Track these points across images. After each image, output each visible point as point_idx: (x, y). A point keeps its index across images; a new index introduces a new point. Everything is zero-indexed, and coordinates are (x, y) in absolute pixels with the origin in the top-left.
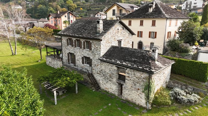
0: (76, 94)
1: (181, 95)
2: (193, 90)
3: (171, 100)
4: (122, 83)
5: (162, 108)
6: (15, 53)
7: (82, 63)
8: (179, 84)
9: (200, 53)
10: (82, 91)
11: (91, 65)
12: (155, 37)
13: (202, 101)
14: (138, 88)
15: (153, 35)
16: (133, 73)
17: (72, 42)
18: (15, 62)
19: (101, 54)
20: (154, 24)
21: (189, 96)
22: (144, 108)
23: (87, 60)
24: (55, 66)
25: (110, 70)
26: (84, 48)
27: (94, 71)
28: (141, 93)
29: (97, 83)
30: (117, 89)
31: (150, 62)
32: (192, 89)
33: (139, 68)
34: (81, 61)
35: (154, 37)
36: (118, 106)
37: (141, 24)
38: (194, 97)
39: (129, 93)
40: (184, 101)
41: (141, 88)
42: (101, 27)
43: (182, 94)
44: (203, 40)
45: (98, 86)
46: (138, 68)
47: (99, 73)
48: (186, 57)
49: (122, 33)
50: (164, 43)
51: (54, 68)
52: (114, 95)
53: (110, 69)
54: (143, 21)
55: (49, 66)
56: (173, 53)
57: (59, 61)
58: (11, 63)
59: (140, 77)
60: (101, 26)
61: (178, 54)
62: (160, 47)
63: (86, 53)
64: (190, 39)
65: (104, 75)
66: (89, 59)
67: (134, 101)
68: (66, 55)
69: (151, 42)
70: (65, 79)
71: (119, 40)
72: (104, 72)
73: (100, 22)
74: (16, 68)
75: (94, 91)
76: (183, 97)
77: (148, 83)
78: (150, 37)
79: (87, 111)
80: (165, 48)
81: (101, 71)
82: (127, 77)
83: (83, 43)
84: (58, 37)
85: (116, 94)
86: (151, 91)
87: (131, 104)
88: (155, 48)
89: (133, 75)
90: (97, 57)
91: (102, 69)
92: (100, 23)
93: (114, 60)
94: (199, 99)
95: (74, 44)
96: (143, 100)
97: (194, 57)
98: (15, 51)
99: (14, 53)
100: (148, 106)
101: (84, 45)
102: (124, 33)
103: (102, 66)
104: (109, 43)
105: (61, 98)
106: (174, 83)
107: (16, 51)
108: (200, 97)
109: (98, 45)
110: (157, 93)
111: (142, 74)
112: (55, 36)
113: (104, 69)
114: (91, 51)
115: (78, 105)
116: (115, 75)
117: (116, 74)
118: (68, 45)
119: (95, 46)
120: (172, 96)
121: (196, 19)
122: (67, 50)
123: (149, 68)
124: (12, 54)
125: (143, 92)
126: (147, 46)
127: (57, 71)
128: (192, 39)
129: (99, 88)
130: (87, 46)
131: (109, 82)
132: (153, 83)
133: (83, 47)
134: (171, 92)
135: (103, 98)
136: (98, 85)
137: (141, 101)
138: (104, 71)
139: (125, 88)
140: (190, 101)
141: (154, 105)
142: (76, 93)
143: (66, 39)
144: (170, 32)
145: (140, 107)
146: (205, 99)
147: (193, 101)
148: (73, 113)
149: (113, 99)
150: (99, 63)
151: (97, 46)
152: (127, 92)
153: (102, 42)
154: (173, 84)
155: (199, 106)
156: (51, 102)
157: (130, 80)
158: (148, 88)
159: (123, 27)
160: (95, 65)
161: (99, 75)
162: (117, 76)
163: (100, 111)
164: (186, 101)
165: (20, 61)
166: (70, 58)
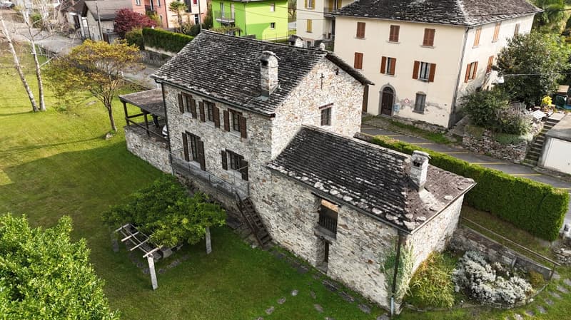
0: (206, 256)
1: (481, 283)
2: (516, 262)
3: (454, 293)
4: (327, 238)
5: (429, 313)
6: (41, 104)
7: (221, 166)
8: (481, 243)
9: (552, 139)
10: (223, 247)
11: (245, 177)
12: (431, 79)
13: (536, 298)
14: (370, 259)
15: (425, 72)
16: (357, 220)
17: (193, 106)
18: (42, 138)
19: (272, 153)
20: (429, 41)
21: (502, 282)
22: (383, 309)
23: (237, 162)
24: (152, 159)
25: (296, 200)
26: (227, 129)
27: (254, 195)
28: (377, 273)
29: (262, 226)
30: (316, 249)
31: (403, 196)
32: (514, 261)
33: (373, 214)
34: (219, 160)
35: (428, 76)
36: (317, 298)
37: (394, 36)
38: (516, 286)
39: (346, 265)
40: (489, 298)
41: (377, 260)
42: (272, 76)
43: (483, 279)
44: (568, 87)
45: (265, 234)
46: (369, 210)
47: (267, 200)
48: (512, 146)
49: (334, 85)
50: (455, 98)
51: (148, 163)
52: (307, 263)
53: (296, 196)
54: (398, 27)
55: (136, 156)
56: (478, 133)
57: (161, 147)
58: (32, 140)
59: (376, 233)
60: (272, 74)
61: (490, 135)
62: (441, 109)
63: (232, 142)
64: (530, 90)
65: (279, 208)
66: (240, 159)
67: (357, 286)
68: (177, 136)
69: (417, 92)
70: (176, 219)
71: (326, 106)
72: (282, 201)
73: (269, 62)
74: (46, 159)
75: (254, 247)
76: (488, 288)
77: (396, 253)
78: (415, 76)
79: (234, 310)
80: (457, 111)
81: (274, 196)
82: (341, 227)
83: (222, 115)
84: (158, 52)
85: (313, 261)
86: (401, 274)
87: (350, 294)
88: (420, 154)
89: (356, 224)
90: (262, 159)
91: (276, 192)
92: (269, 65)
93: (309, 175)
94: (528, 293)
95: (198, 111)
96: (380, 289)
97: (534, 146)
98: (41, 100)
99: (37, 105)
100: (393, 308)
101: (227, 121)
102: (340, 85)
103: (275, 185)
104: (296, 118)
105: (167, 267)
106: (468, 238)
107: (43, 99)
108: (533, 287)
109: (266, 127)
110: (419, 274)
111: (381, 227)
112: (150, 49)
113: (282, 193)
114: (246, 141)
115: (213, 293)
116: (310, 215)
117: (311, 212)
118: (182, 111)
119: (257, 130)
120: (459, 282)
121: (557, 10)
122: (180, 124)
123: (400, 216)
124: (32, 109)
125: (382, 271)
126: (407, 101)
127: (154, 193)
128: (535, 90)
129: (268, 238)
130: (234, 124)
131: (295, 228)
132: (408, 255)
133: (222, 124)
134: (456, 271)
135: (278, 272)
136: (265, 231)
137: (375, 291)
138: (280, 199)
139: (336, 253)
140: (503, 299)
141: (409, 305)
142: (208, 253)
143: (176, 93)
144: (476, 63)
145: (372, 303)
146: (544, 290)
147: (512, 299)
148: (199, 316)
149: (305, 275)
150: (268, 176)
151: (260, 131)
152: (340, 263)
153: (274, 121)
154: (464, 239)
155: (525, 313)
156: (142, 280)
157: (348, 236)
158: (394, 264)
159: (336, 67)
160: (258, 179)
161: (267, 205)
162: (315, 217)
163: (269, 313)
164: (494, 299)
165: (57, 135)
166: (189, 145)
